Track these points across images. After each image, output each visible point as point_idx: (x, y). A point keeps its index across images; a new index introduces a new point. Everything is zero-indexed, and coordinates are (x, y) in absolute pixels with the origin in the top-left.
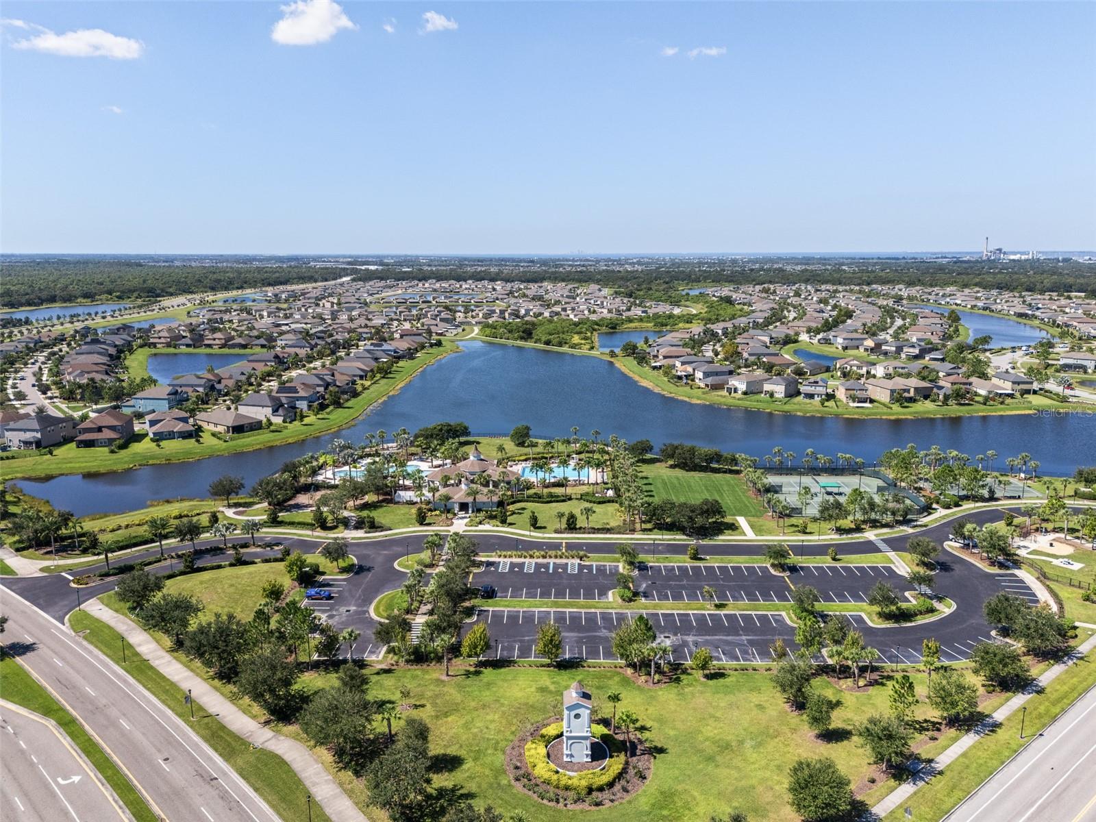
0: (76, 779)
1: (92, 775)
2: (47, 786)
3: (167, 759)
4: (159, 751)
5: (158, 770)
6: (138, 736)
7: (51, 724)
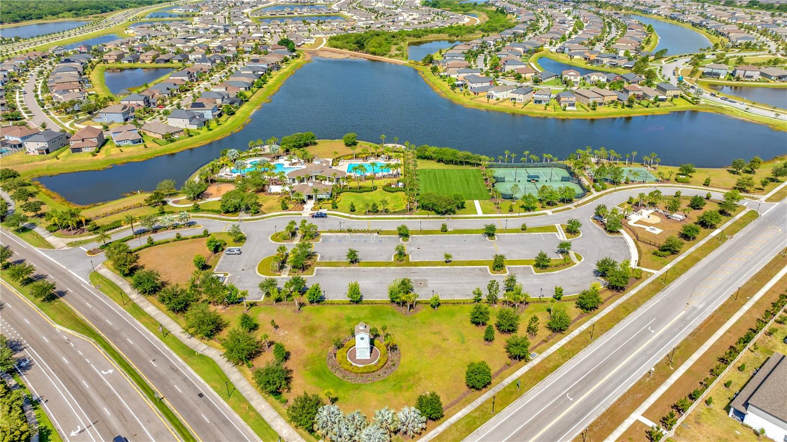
0: (111, 371)
1: (119, 370)
2: (97, 375)
3: (154, 360)
4: (150, 356)
5: (152, 367)
6: (138, 347)
7: (92, 341)
